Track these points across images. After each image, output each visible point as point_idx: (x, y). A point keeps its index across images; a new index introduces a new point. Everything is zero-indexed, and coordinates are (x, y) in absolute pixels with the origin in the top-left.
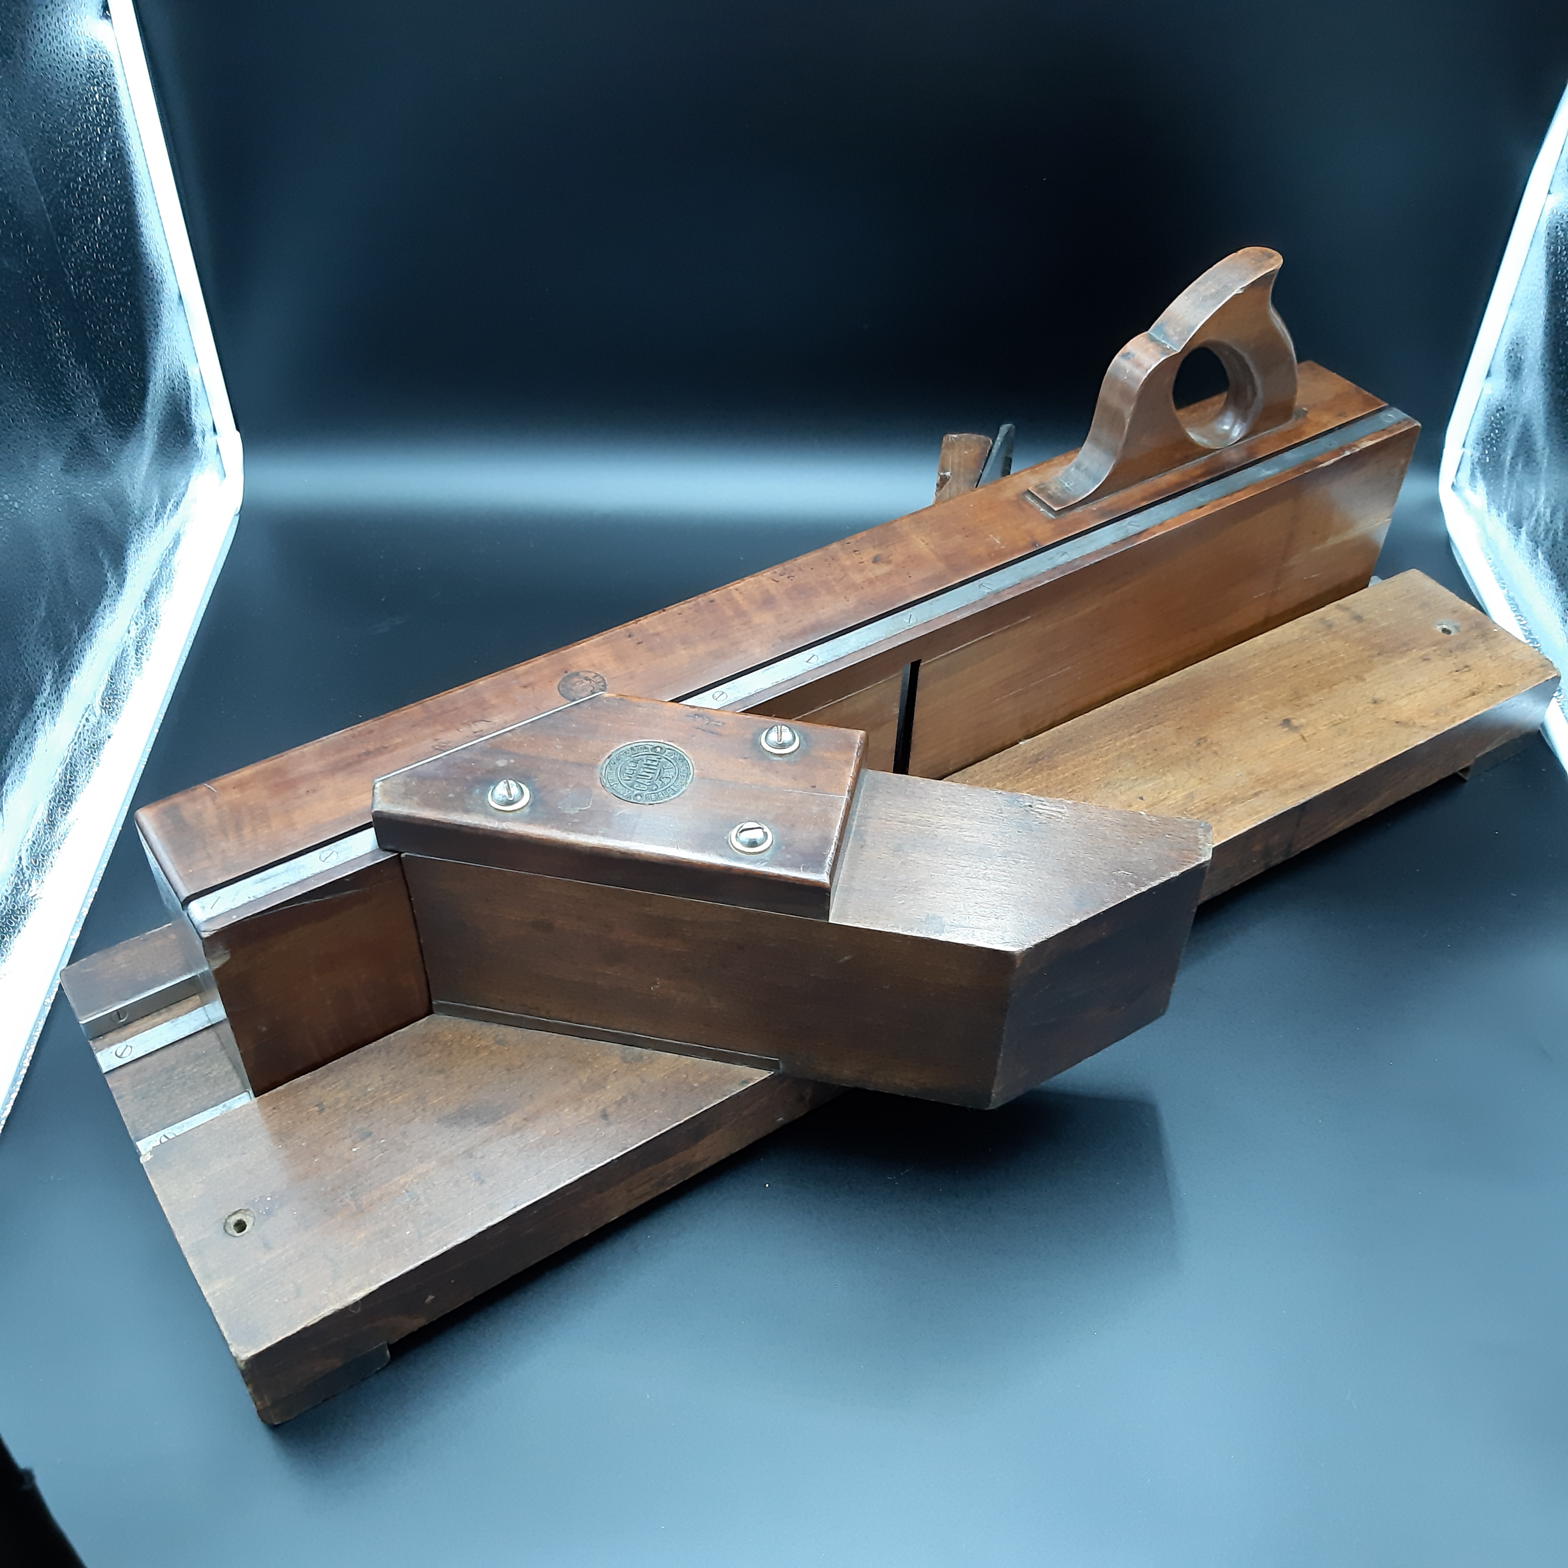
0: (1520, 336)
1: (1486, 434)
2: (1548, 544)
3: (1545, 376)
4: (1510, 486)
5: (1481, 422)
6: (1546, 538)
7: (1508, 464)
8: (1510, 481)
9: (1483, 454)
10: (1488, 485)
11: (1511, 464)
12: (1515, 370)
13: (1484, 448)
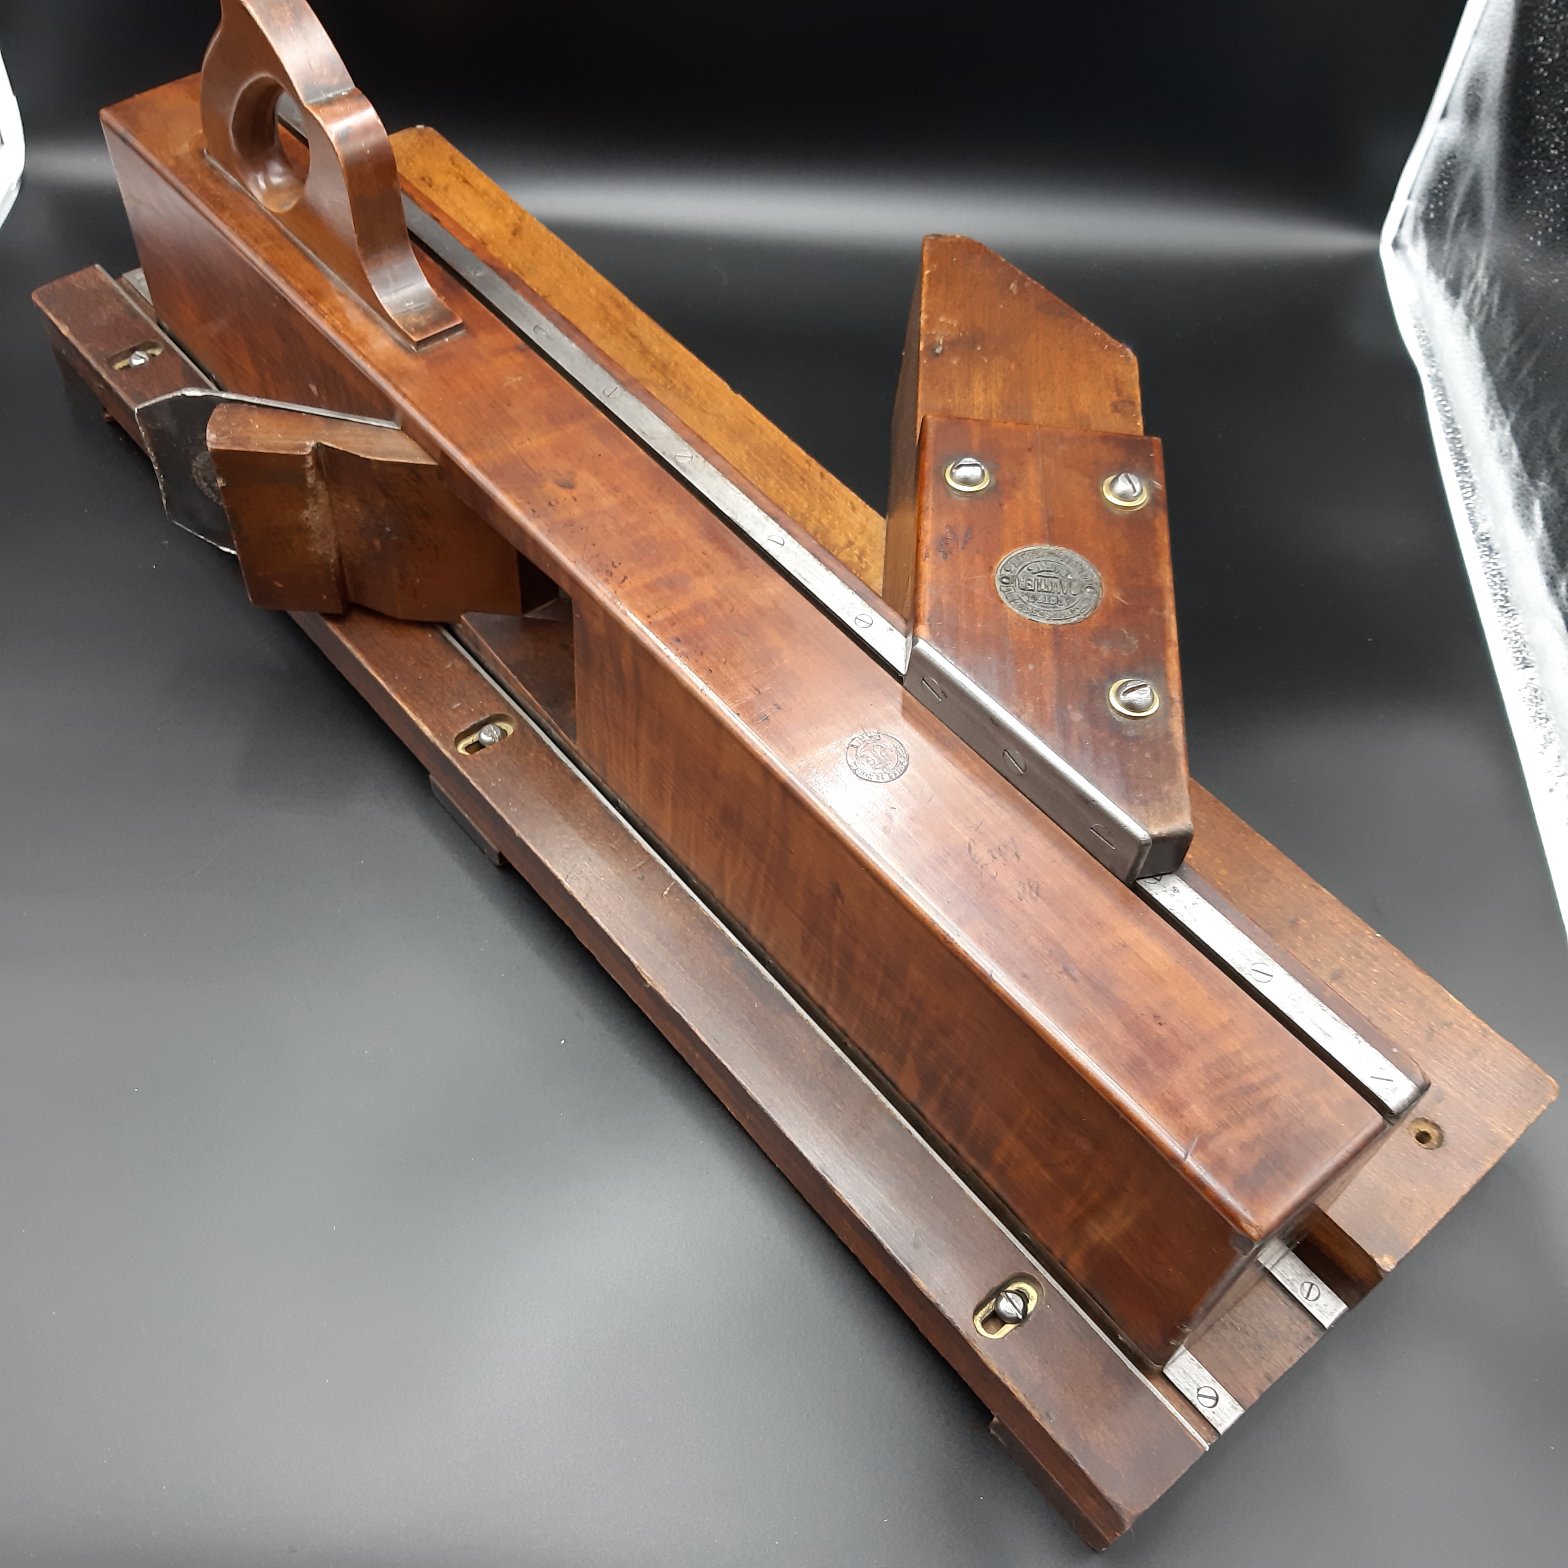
0: (1481, 70)
1: (1434, 185)
2: (1482, 319)
3: (1501, 120)
4: (1451, 248)
5: (1430, 170)
6: (1480, 313)
7: (1452, 221)
8: (1453, 242)
9: (1428, 208)
10: (1429, 245)
11: (1456, 221)
12: (1472, 111)
13: (1430, 202)
